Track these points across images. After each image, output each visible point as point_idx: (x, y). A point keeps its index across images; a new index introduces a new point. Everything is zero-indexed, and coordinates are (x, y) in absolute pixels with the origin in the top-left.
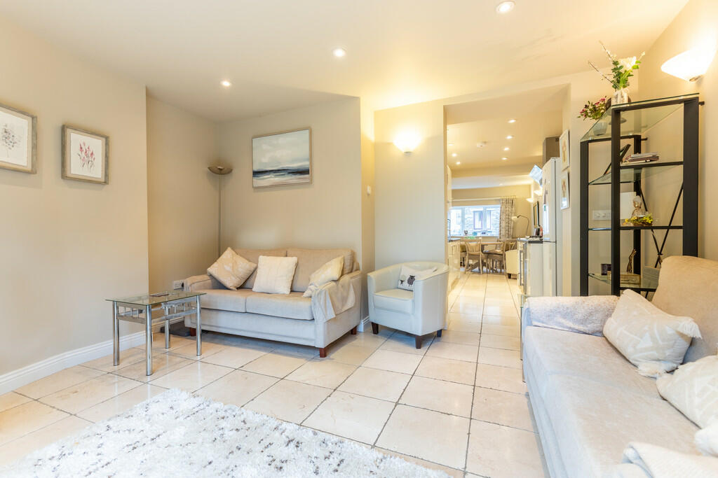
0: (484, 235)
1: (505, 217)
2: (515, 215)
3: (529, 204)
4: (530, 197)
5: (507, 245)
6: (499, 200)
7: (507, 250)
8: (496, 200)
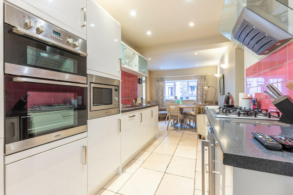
0: (187, 99)
1: (200, 87)
2: (207, 86)
3: (216, 78)
4: (217, 73)
5: (199, 109)
6: (197, 76)
7: (199, 113)
8: (195, 76)
